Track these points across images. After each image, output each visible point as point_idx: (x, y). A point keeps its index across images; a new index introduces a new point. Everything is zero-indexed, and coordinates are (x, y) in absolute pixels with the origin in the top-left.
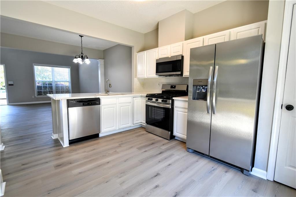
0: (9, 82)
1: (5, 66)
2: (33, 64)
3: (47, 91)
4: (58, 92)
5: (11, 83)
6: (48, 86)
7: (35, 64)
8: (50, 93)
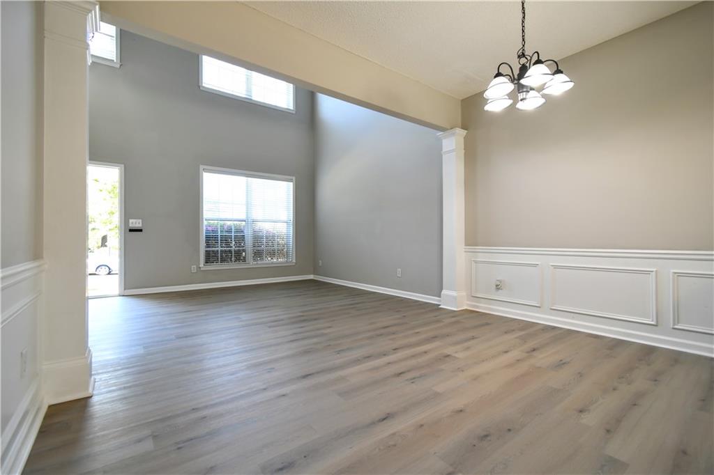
0: (131, 221)
1: (123, 168)
2: (202, 167)
3: (230, 251)
4: (258, 254)
5: (136, 223)
6: (233, 234)
7: (205, 167)
8: (239, 256)
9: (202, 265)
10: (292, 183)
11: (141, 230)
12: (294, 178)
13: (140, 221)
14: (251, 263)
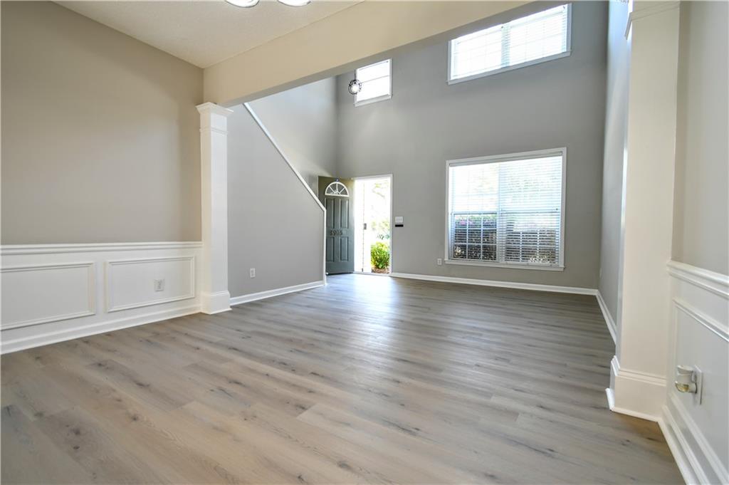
0: (396, 218)
1: (392, 177)
2: (448, 162)
3: (479, 247)
4: (511, 253)
5: (399, 220)
6: (482, 228)
7: (451, 161)
8: (489, 253)
9: (446, 259)
10: (561, 157)
11: (402, 226)
12: (564, 150)
13: (402, 217)
14: (502, 262)
